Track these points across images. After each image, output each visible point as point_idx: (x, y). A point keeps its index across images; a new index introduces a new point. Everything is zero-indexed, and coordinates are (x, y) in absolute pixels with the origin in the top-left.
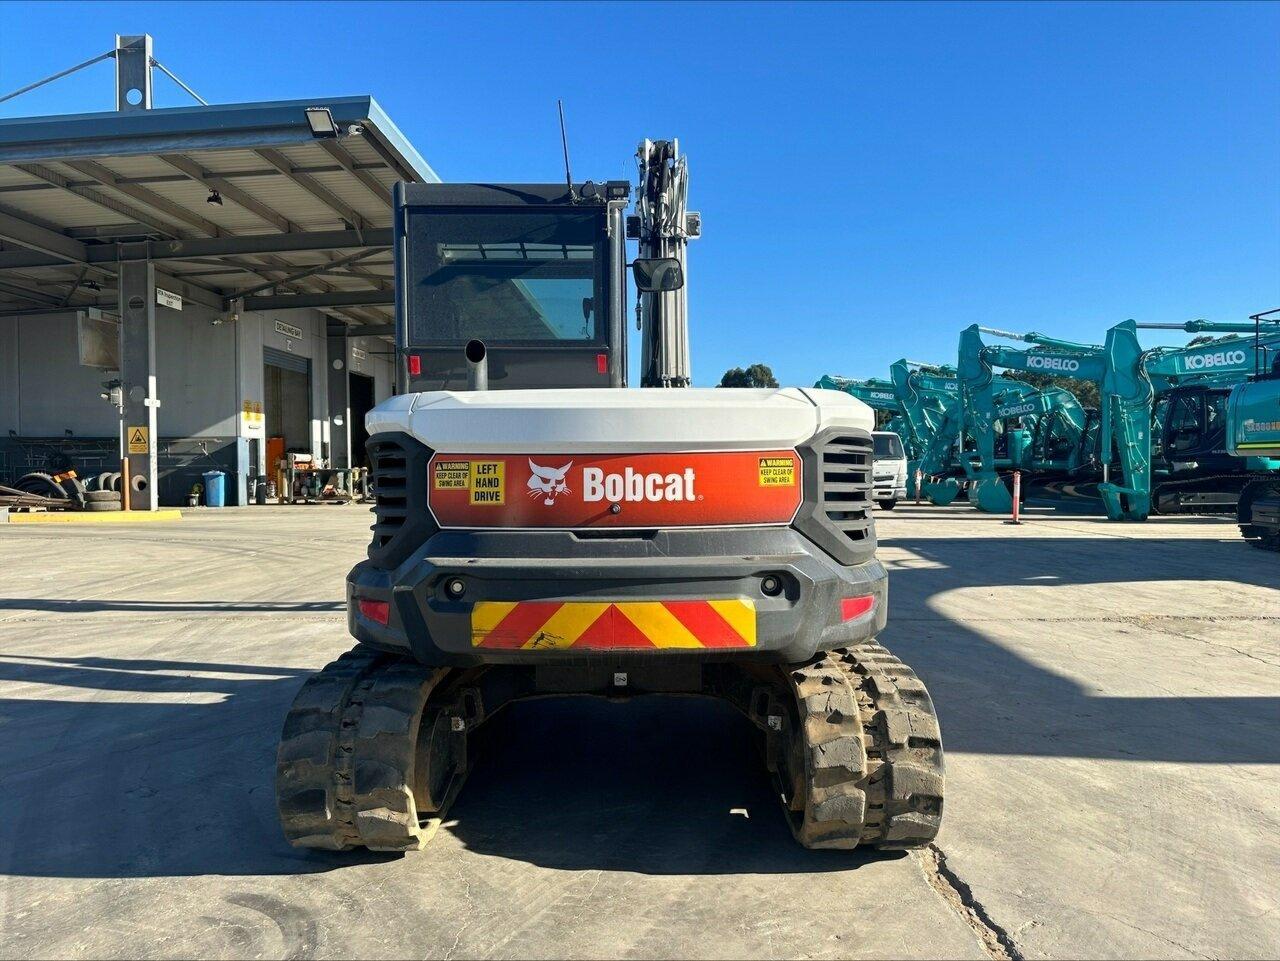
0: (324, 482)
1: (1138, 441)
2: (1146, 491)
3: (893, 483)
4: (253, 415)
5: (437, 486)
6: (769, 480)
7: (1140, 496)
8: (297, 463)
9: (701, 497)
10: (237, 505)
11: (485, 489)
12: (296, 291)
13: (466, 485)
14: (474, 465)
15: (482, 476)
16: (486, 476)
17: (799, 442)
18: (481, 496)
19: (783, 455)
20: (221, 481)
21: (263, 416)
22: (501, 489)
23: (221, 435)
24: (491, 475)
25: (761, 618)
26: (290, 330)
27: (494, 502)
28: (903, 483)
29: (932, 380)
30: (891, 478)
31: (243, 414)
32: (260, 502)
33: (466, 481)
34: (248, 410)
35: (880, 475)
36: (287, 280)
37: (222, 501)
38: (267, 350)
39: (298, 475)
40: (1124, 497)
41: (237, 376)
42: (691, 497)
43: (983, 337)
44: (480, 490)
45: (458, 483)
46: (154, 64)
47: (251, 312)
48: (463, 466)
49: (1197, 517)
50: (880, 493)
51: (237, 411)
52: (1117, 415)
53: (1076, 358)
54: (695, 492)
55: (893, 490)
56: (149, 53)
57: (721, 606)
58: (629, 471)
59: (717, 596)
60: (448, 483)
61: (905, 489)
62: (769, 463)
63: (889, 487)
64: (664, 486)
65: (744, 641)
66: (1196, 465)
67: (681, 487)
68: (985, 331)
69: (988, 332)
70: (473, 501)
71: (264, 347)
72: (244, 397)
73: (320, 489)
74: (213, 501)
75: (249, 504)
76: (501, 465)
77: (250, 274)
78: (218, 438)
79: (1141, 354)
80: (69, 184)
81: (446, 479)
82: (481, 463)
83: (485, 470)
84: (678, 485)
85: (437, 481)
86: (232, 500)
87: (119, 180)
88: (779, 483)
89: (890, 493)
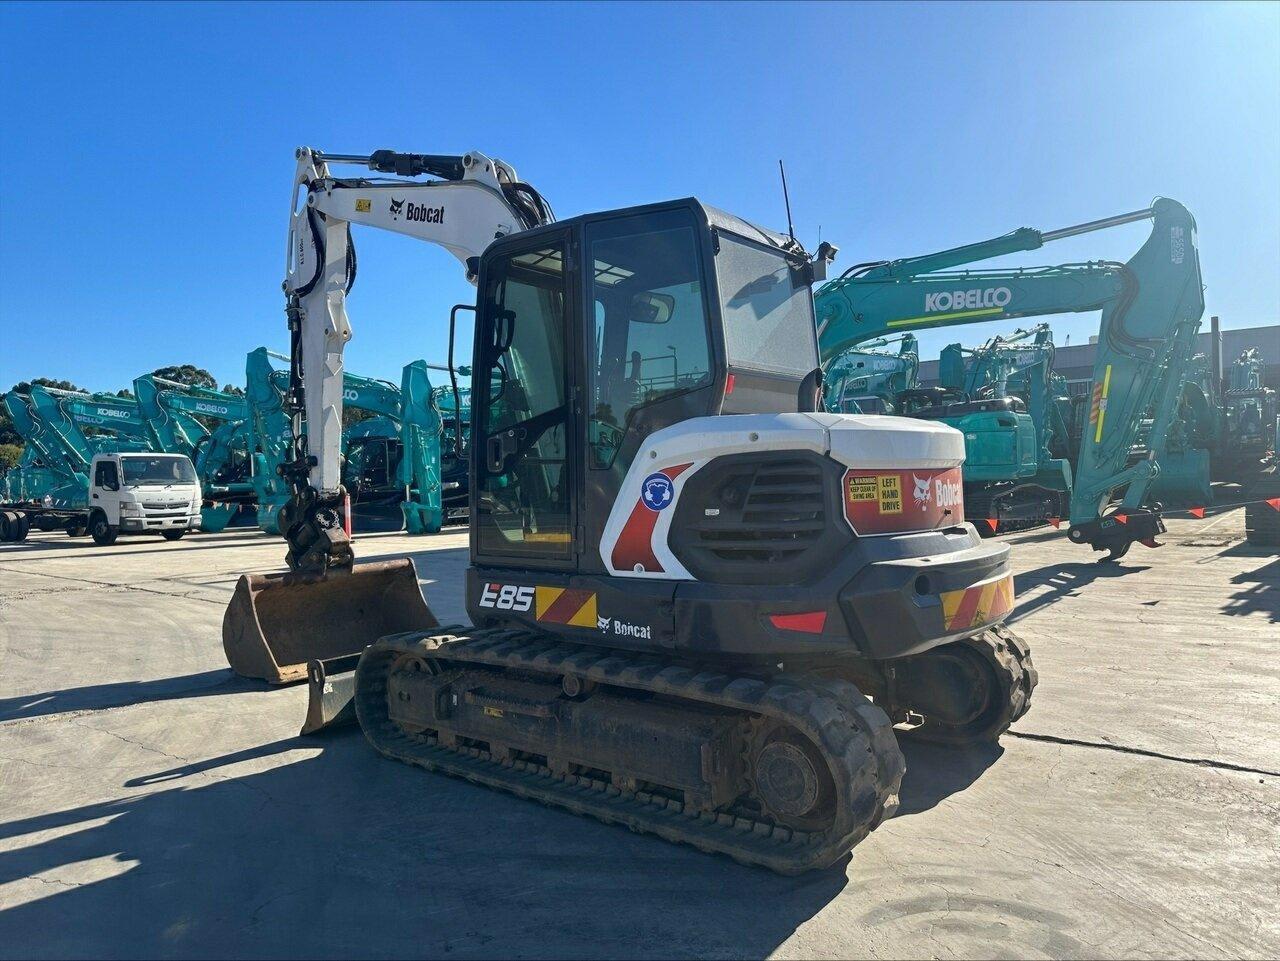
1: (432, 464)
2: (438, 507)
3: (187, 510)
5: (852, 499)
7: (434, 512)
11: (889, 500)
13: (876, 498)
14: (880, 479)
15: (886, 489)
16: (889, 489)
18: (887, 506)
22: (899, 499)
24: (893, 488)
27: (896, 511)
28: (198, 509)
29: (183, 399)
30: (186, 505)
33: (875, 493)
35: (175, 501)
40: (421, 513)
43: (271, 360)
44: (886, 501)
45: (869, 496)
48: (872, 480)
49: (460, 527)
50: (175, 522)
52: (416, 444)
53: (356, 388)
55: (188, 518)
58: (948, 482)
60: (861, 496)
61: (201, 516)
63: (183, 514)
64: (956, 493)
66: (457, 485)
68: (273, 355)
69: (277, 357)
70: (882, 512)
76: (898, 478)
79: (431, 391)
81: (859, 492)
82: (885, 478)
83: (887, 483)
85: (852, 494)
89: (185, 521)
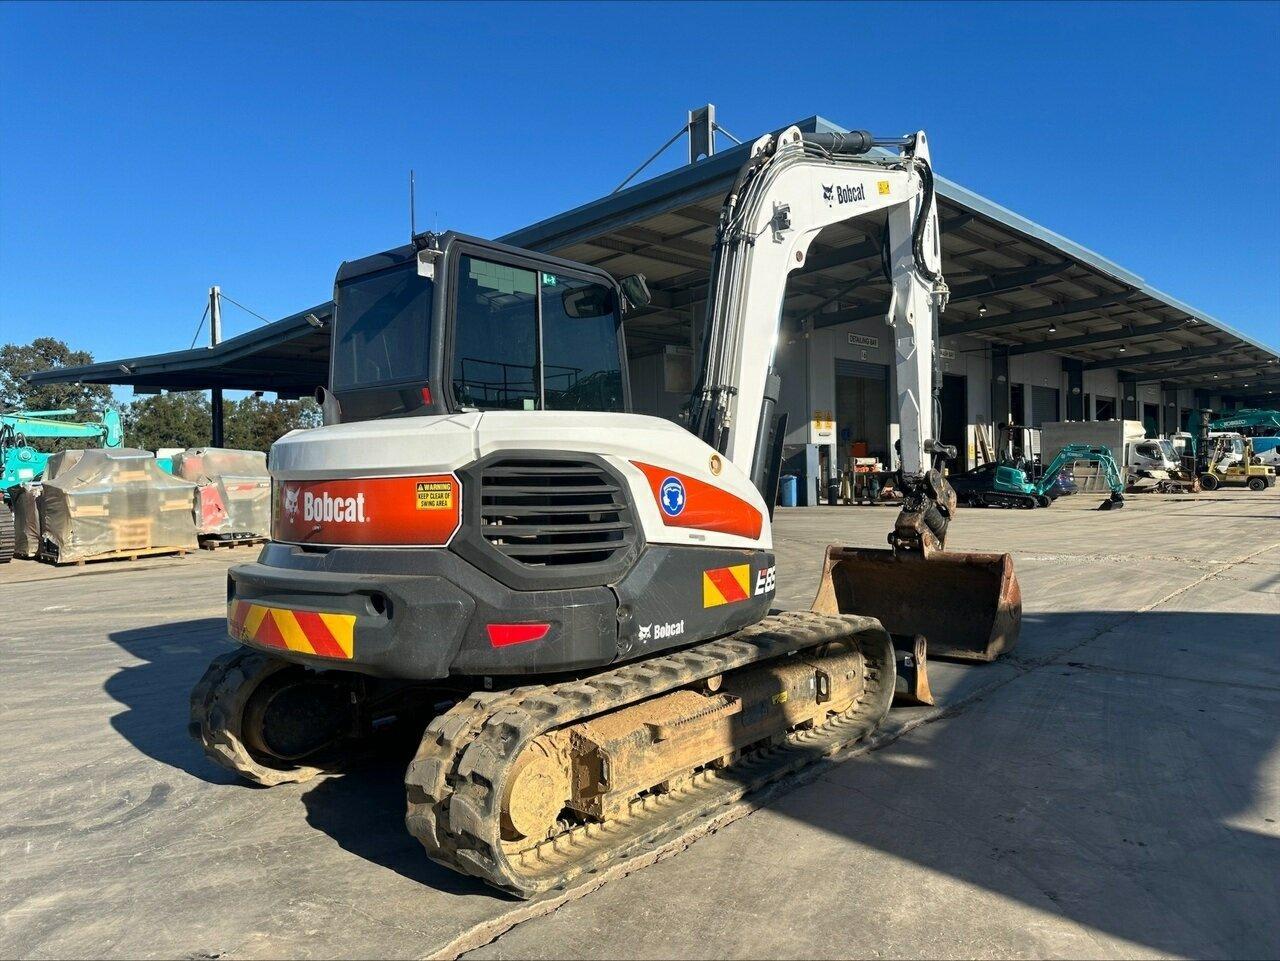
0: (882, 485)
4: (823, 423)
6: (426, 504)
8: (858, 466)
9: (368, 519)
10: (806, 505)
12: (856, 304)
17: (458, 466)
19: (443, 479)
20: (794, 483)
21: (834, 424)
23: (794, 443)
25: (359, 633)
26: (865, 341)
31: (813, 423)
32: (832, 503)
34: (818, 419)
36: (839, 296)
37: (794, 503)
38: (839, 362)
39: (860, 478)
41: (808, 389)
42: (361, 519)
46: (715, 128)
47: (820, 329)
51: (808, 421)
54: (365, 515)
56: (711, 120)
57: (329, 619)
58: (326, 494)
59: (328, 610)
62: (427, 487)
64: (344, 509)
65: (343, 653)
67: (355, 510)
71: (836, 359)
72: (814, 407)
73: (878, 491)
74: (787, 501)
75: (819, 504)
77: (806, 296)
78: (793, 446)
80: (634, 249)
84: (353, 508)
86: (802, 501)
87: (665, 238)
88: (436, 507)
